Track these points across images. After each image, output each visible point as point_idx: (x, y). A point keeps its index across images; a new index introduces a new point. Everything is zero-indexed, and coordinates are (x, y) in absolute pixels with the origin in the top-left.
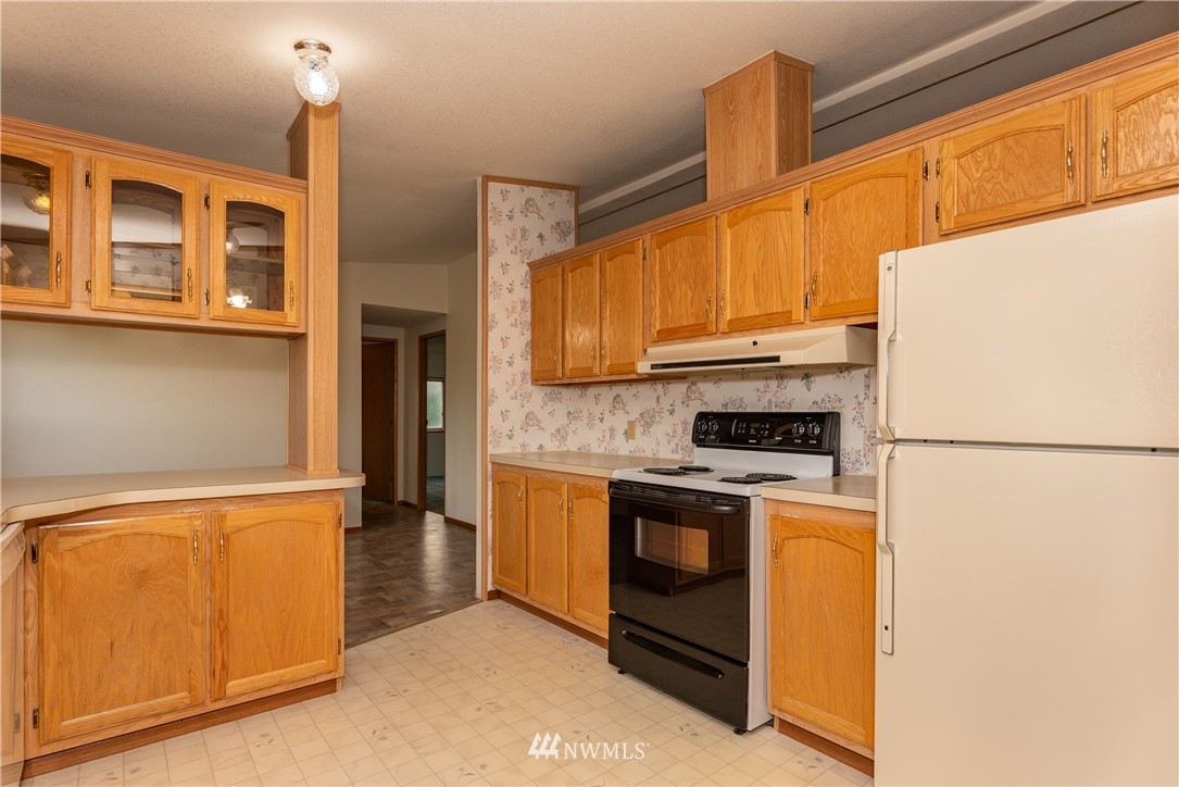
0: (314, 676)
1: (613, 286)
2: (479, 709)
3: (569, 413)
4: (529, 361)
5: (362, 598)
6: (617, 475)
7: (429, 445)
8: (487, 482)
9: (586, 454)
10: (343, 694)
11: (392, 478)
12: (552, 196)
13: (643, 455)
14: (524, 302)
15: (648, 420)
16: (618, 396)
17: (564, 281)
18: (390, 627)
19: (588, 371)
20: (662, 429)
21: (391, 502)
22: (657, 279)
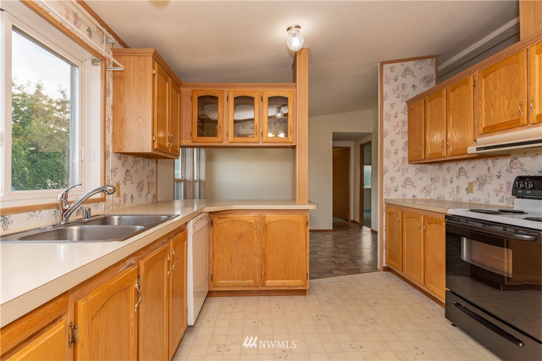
0: (297, 286)
1: (454, 106)
2: (366, 320)
3: (432, 178)
4: (407, 152)
5: (326, 259)
6: (451, 212)
7: (365, 195)
8: (383, 212)
9: (441, 201)
10: (309, 297)
11: (348, 209)
12: (420, 64)
13: (478, 202)
14: (404, 122)
15: (482, 182)
16: (462, 168)
17: (425, 107)
18: (334, 274)
19: (440, 155)
20: (490, 188)
21: (348, 220)
22: (483, 97)
